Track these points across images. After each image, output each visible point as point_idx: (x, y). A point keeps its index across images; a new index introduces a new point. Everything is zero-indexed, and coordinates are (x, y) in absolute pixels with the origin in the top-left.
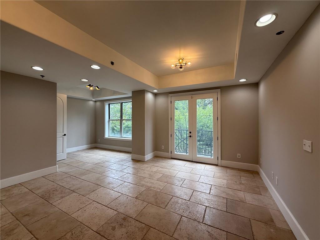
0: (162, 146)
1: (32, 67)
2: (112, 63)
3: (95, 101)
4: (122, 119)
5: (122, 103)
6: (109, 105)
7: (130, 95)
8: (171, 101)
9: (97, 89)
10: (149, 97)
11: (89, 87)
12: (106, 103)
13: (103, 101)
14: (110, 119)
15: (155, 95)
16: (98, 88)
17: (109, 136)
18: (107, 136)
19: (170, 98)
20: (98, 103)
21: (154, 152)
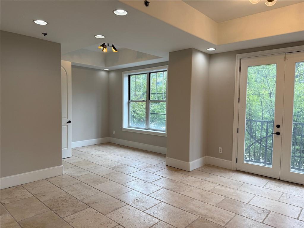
0: (220, 148)
1: (34, 21)
2: (147, 3)
3: (108, 72)
4: (149, 99)
5: (150, 74)
6: (129, 76)
7: (166, 58)
8: (240, 68)
9: (114, 50)
10: (199, 60)
11: (102, 48)
12: (124, 75)
13: (120, 72)
14: (131, 100)
15: (210, 57)
16: (116, 50)
17: (128, 127)
18: (125, 126)
19: (239, 61)
20: (113, 75)
21: (204, 157)
